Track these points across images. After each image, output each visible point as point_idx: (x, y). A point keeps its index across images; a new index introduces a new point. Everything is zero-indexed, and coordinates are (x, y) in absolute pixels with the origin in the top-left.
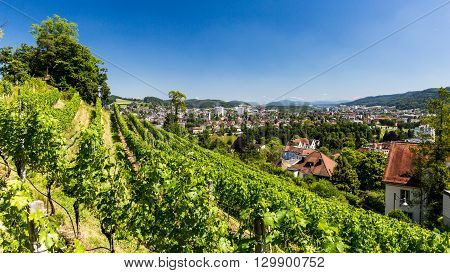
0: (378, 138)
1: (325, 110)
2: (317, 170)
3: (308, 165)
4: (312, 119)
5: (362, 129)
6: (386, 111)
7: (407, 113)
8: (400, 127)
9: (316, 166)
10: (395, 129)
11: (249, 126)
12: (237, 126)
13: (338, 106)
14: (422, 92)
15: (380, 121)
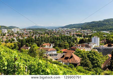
0: (77, 42)
1: (53, 30)
2: (70, 61)
3: (67, 58)
4: (48, 34)
5: (70, 38)
6: (78, 31)
7: (86, 31)
8: (84, 37)
9: (70, 58)
10: (83, 38)
11: (21, 38)
12: (14, 38)
13: (58, 28)
14: (90, 23)
15: (76, 34)
